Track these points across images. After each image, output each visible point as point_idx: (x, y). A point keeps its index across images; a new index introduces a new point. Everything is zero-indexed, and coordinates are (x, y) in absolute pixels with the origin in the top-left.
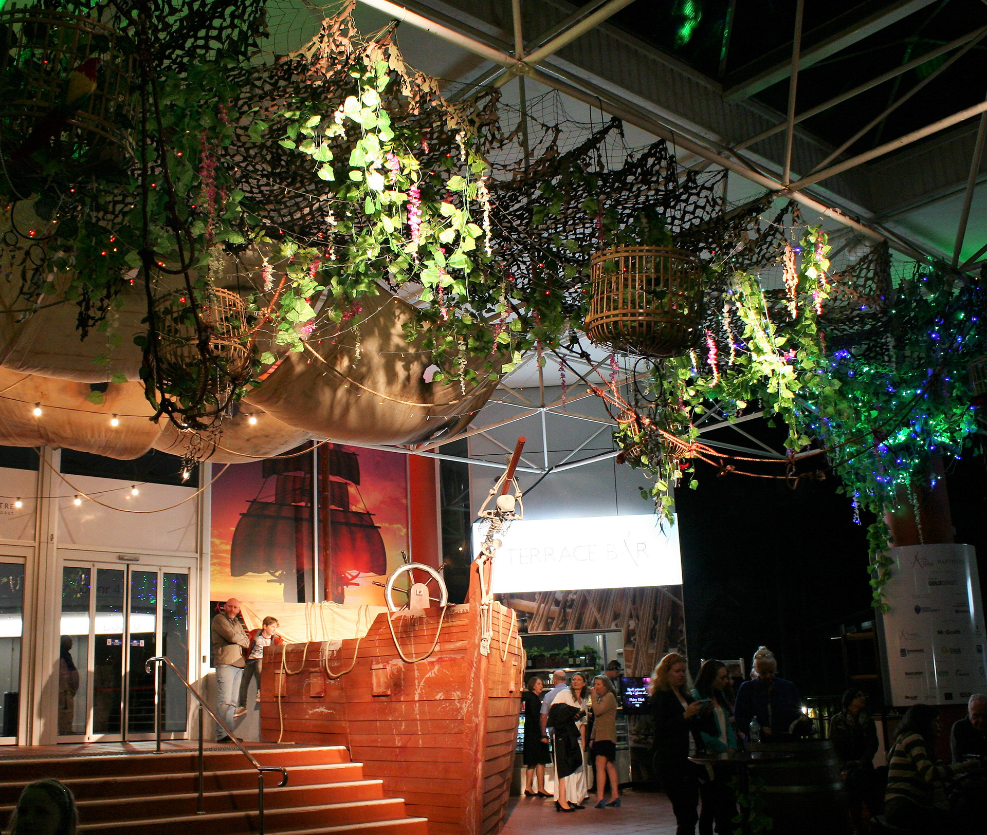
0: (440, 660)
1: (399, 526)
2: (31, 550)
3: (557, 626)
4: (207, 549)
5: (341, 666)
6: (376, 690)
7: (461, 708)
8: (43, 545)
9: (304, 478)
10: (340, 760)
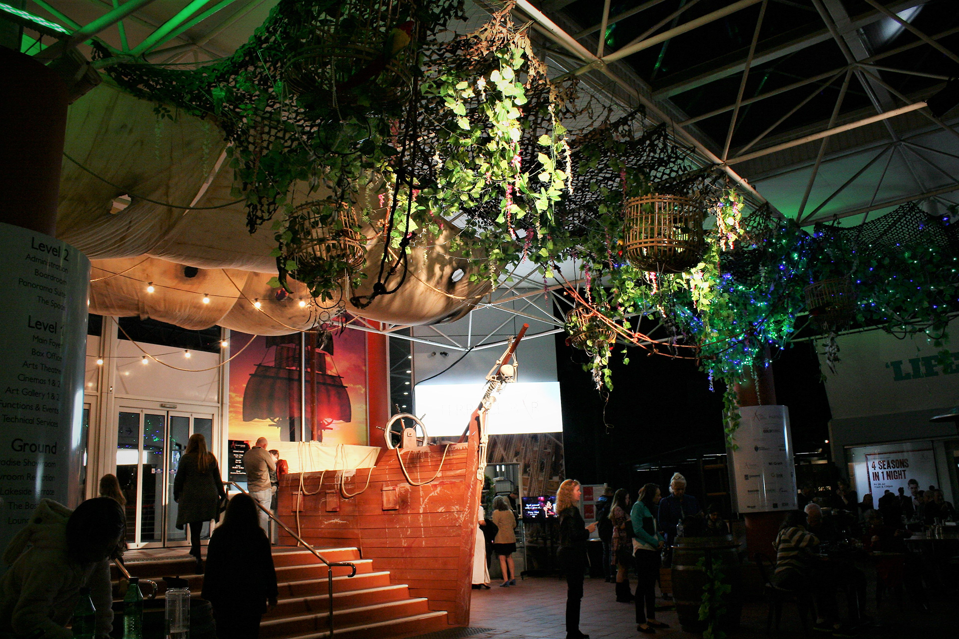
0: (442, 484)
1: (360, 386)
2: (95, 398)
4: (226, 400)
5: (355, 488)
6: (386, 506)
7: (459, 518)
8: (104, 395)
9: (295, 349)
10: (353, 558)
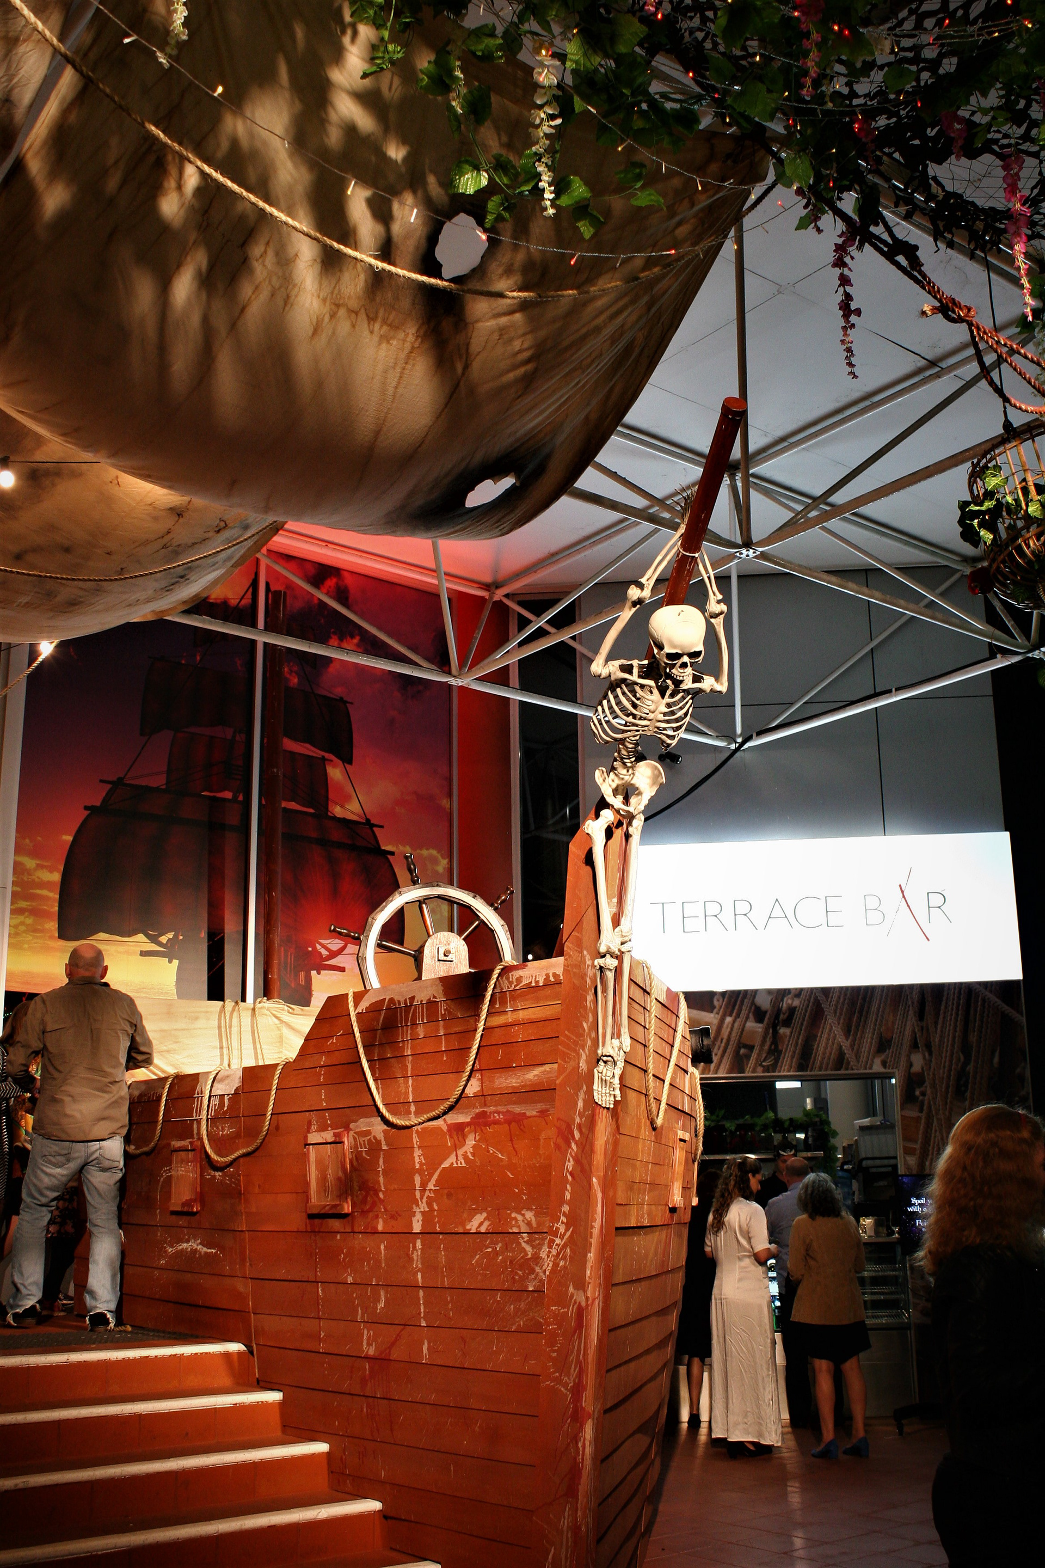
0: (480, 1121)
1: (434, 852)
3: (759, 1063)
4: (5, 877)
5: (238, 1133)
6: (316, 1200)
7: (537, 1259)
9: (233, 741)
10: (227, 1381)
